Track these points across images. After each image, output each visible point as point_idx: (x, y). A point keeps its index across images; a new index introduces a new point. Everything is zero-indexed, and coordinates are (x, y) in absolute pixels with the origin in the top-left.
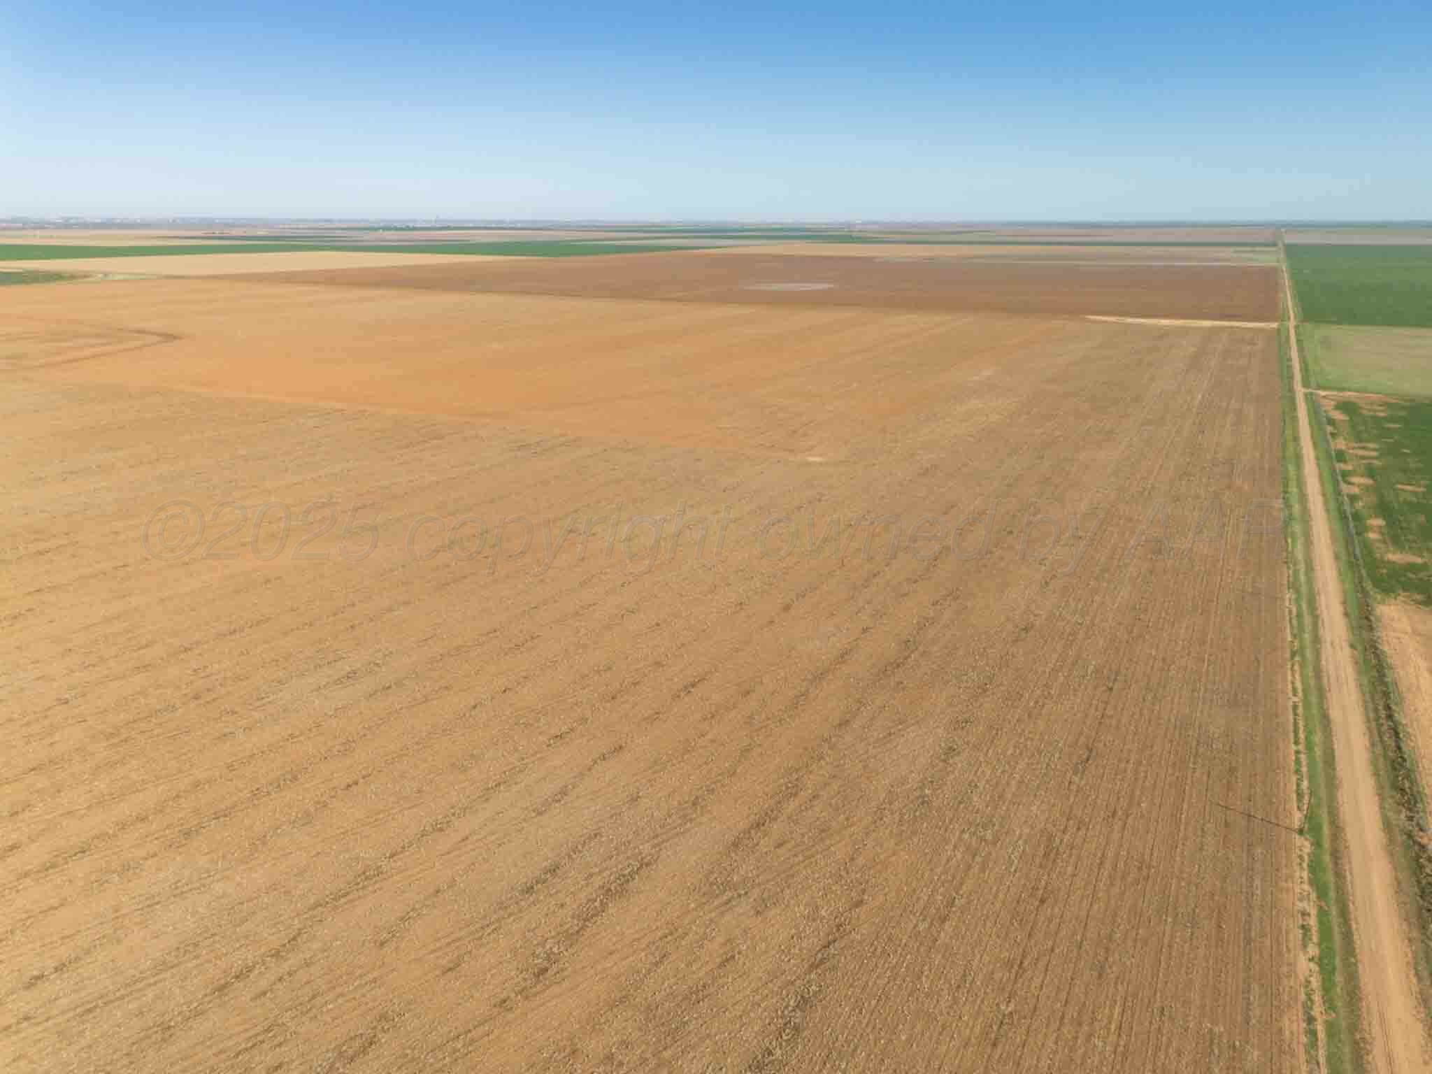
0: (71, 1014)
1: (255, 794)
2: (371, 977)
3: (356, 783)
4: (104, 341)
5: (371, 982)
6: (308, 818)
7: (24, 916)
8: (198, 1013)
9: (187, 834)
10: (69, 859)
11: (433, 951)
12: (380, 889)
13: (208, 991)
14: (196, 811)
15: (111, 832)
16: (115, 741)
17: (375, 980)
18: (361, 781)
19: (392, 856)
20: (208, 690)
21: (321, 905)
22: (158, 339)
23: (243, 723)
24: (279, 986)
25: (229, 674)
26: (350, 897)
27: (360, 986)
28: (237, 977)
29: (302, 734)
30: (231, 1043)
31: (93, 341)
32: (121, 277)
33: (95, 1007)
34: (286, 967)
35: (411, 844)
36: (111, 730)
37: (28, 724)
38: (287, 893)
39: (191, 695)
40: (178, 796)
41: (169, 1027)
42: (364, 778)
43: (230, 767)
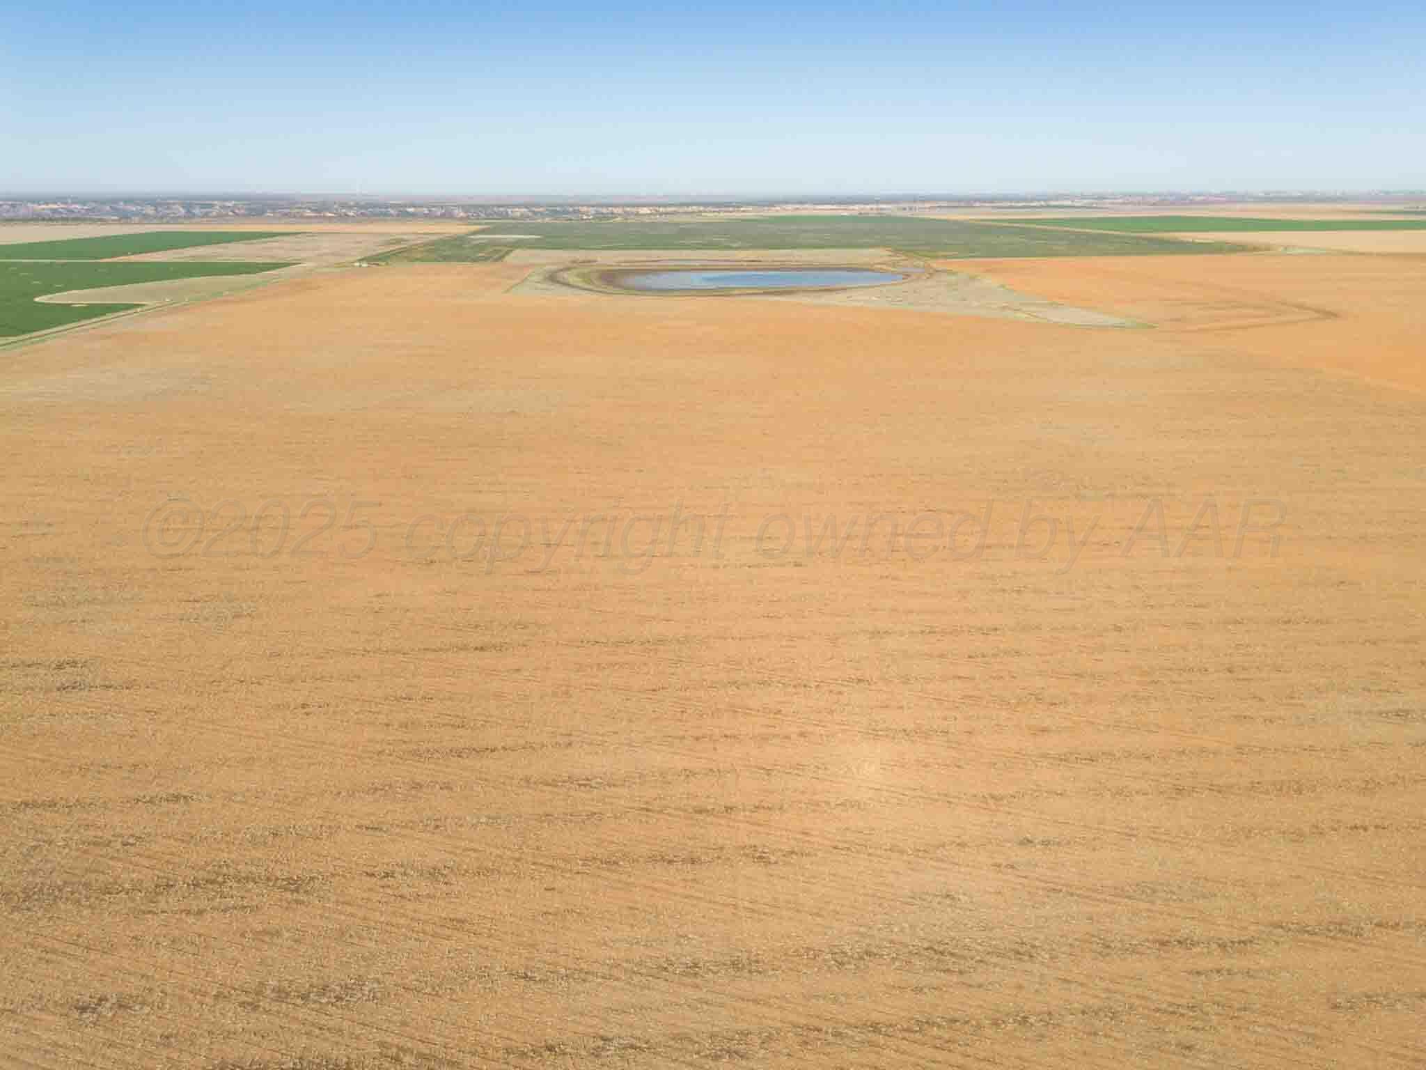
0: (1043, 884)
1: (1253, 786)
2: (1312, 1030)
3: (1365, 829)
4: (1262, 312)
5: (1309, 1035)
6: (1298, 837)
7: (1035, 788)
8: (1134, 950)
9: (1179, 791)
10: (1079, 761)
11: (1394, 1055)
12: (1354, 950)
13: (1151, 938)
14: (1194, 774)
15: (1118, 755)
16: (1148, 679)
17: (1315, 1037)
18: (1372, 829)
19: (1379, 925)
20: (1244, 669)
21: (1282, 927)
22: (1316, 315)
23: (1267, 714)
24: (1215, 975)
25: (1269, 661)
26: (1316, 938)
27: (1296, 1031)
28: (1180, 942)
29: (1323, 750)
30: (1154, 996)
31: (1251, 311)
32: (1302, 251)
33: (1061, 891)
34: (1227, 963)
35: (1408, 925)
36: (1146, 668)
37: (1085, 637)
38: (1255, 896)
39: (1227, 666)
40: (1183, 752)
41: (1108, 947)
42: (1377, 827)
43: (1239, 748)
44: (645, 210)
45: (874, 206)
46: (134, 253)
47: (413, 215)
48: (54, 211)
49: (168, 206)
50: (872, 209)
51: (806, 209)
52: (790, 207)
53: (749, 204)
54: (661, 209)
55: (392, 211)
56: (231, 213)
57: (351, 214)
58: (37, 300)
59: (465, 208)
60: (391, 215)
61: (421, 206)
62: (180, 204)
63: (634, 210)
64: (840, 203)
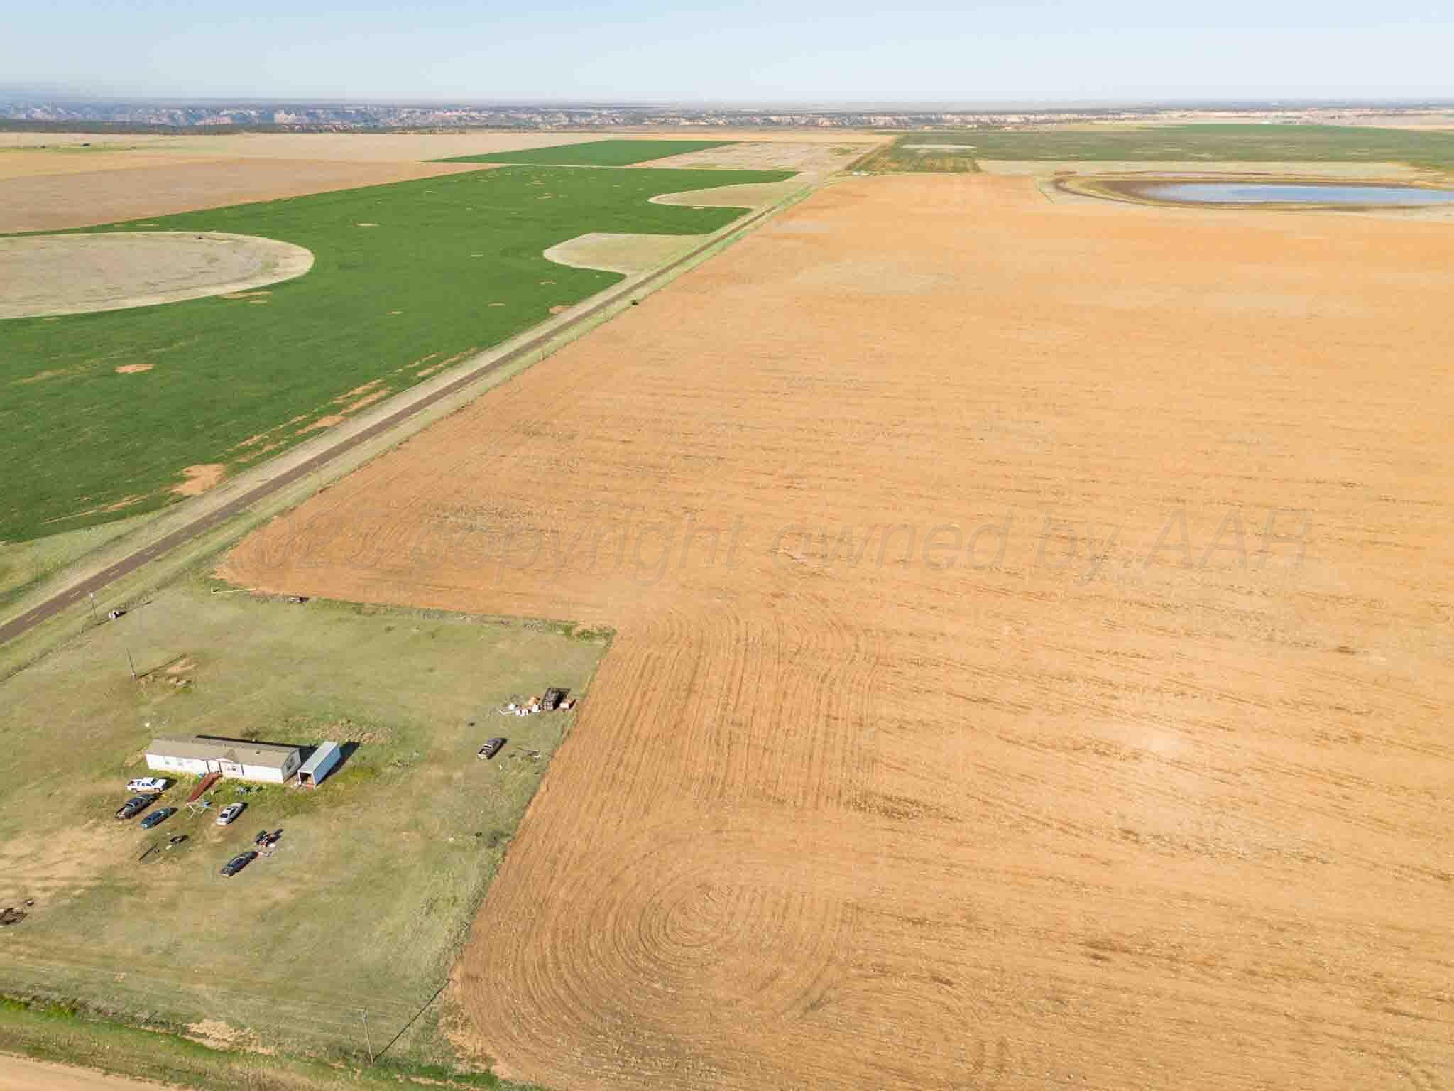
44: (1014, 119)
45: (1280, 114)
46: (637, 162)
47: (778, 123)
48: (460, 119)
49: (553, 114)
50: (1277, 117)
51: (1197, 117)
52: (1175, 114)
53: (1129, 111)
54: (1032, 117)
55: (757, 120)
56: (612, 122)
57: (721, 122)
58: (651, 200)
59: (830, 116)
60: (756, 124)
61: (785, 115)
62: (564, 113)
63: (1002, 118)
64: (1236, 110)
